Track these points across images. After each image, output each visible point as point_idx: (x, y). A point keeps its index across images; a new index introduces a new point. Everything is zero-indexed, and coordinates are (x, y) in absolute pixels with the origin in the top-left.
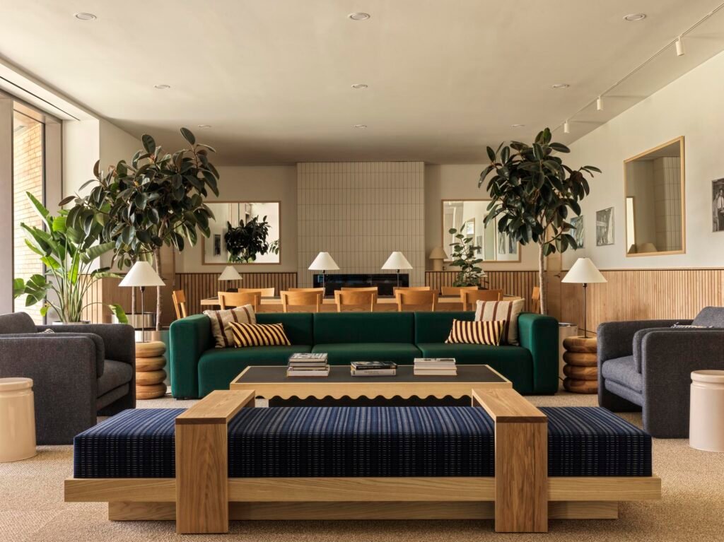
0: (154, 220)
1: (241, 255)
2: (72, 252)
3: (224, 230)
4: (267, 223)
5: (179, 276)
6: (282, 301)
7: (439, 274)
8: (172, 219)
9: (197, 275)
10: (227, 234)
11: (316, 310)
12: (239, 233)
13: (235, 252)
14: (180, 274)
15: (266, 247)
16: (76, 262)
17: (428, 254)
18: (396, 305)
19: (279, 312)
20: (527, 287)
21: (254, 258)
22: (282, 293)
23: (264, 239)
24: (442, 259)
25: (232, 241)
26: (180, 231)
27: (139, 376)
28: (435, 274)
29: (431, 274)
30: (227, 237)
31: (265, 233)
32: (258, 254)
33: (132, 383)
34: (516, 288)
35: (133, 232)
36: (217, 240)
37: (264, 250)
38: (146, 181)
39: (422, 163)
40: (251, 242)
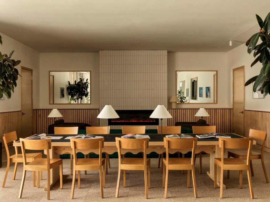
1: (75, 97)
3: (66, 85)
4: (88, 82)
5: (36, 111)
7: (175, 110)
9: (46, 110)
10: (68, 87)
12: (74, 87)
13: (73, 96)
14: (37, 110)
15: (88, 93)
17: (169, 99)
20: (221, 117)
21: (82, 99)
23: (86, 90)
24: (176, 102)
25: (71, 91)
28: (173, 110)
29: (171, 110)
30: (68, 88)
34: (216, 118)
36: (62, 91)
37: (86, 95)
39: (166, 51)
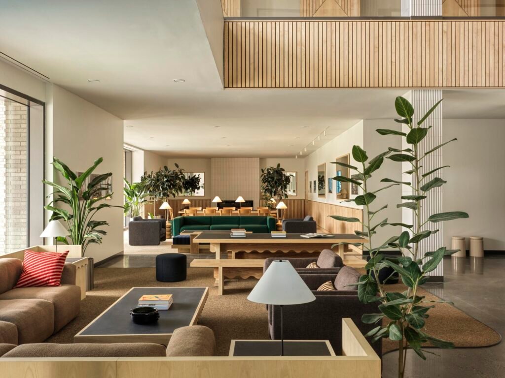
0: (167, 190)
2: (136, 195)
4: (199, 178)
6: (204, 212)
8: (171, 189)
11: (214, 215)
12: (189, 181)
13: (187, 189)
15: (199, 187)
16: (137, 199)
18: (238, 214)
19: (202, 216)
21: (194, 192)
22: (204, 210)
23: (199, 184)
25: (185, 185)
26: (174, 192)
27: (167, 232)
31: (199, 181)
32: (196, 190)
33: (165, 233)
35: (162, 193)
37: (198, 189)
38: (165, 179)
39: (259, 159)
40: (193, 185)
